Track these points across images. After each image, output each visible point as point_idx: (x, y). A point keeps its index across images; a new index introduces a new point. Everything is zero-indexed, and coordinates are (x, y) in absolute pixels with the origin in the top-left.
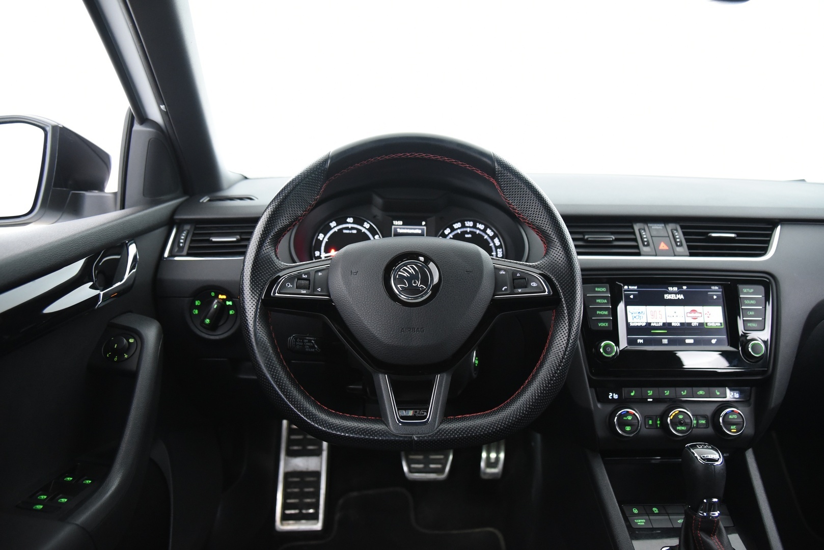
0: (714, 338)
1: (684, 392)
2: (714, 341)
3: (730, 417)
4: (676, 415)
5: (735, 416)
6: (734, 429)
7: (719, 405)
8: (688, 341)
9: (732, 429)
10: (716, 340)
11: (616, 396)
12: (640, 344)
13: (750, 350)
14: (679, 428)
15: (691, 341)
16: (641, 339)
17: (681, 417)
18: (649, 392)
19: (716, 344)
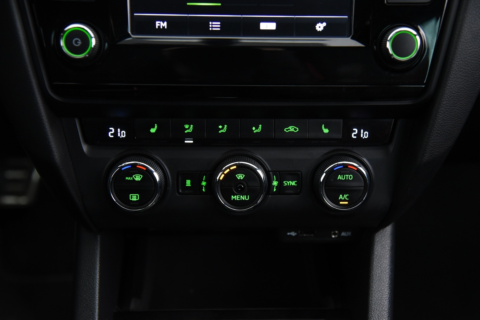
0: (322, 21)
1: (257, 128)
2: (320, 27)
3: (340, 177)
4: (232, 173)
5: (350, 177)
6: (345, 200)
7: (327, 153)
8: (264, 26)
9: (341, 200)
10: (325, 24)
11: (122, 134)
12: (161, 32)
13: (389, 45)
14: (235, 198)
15: (272, 26)
16: (162, 19)
17: (240, 177)
18: (187, 126)
19: (325, 33)
